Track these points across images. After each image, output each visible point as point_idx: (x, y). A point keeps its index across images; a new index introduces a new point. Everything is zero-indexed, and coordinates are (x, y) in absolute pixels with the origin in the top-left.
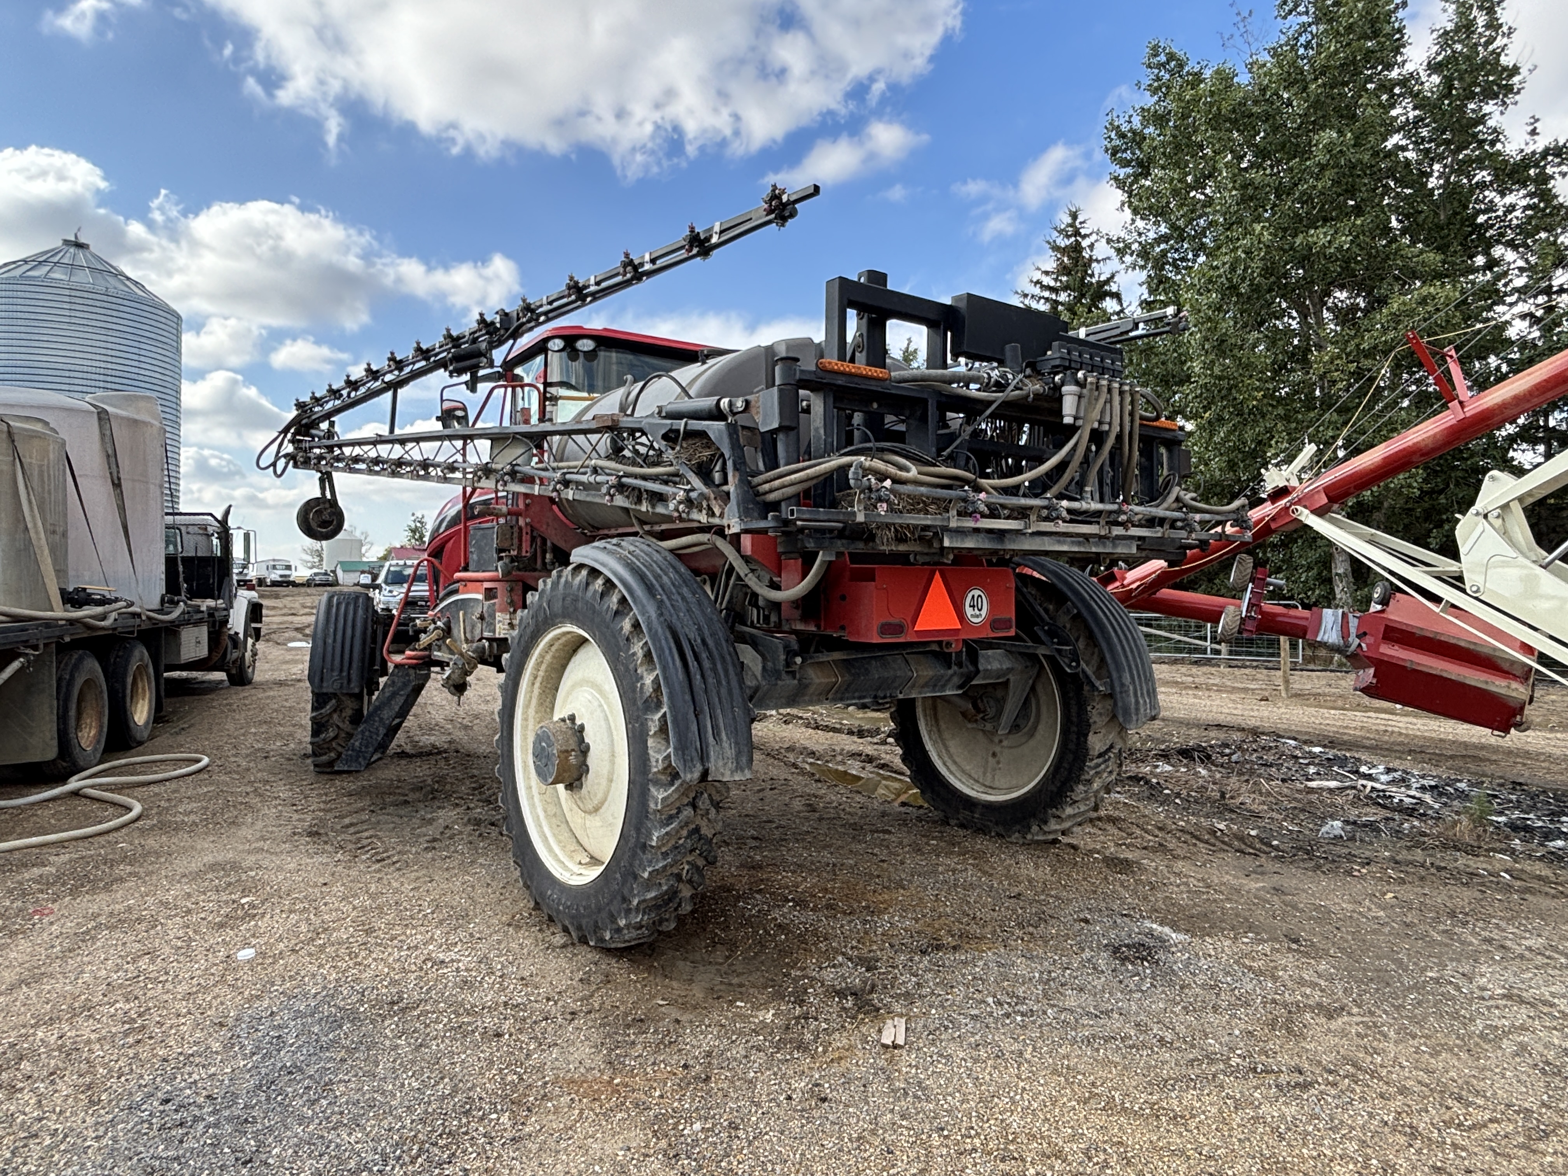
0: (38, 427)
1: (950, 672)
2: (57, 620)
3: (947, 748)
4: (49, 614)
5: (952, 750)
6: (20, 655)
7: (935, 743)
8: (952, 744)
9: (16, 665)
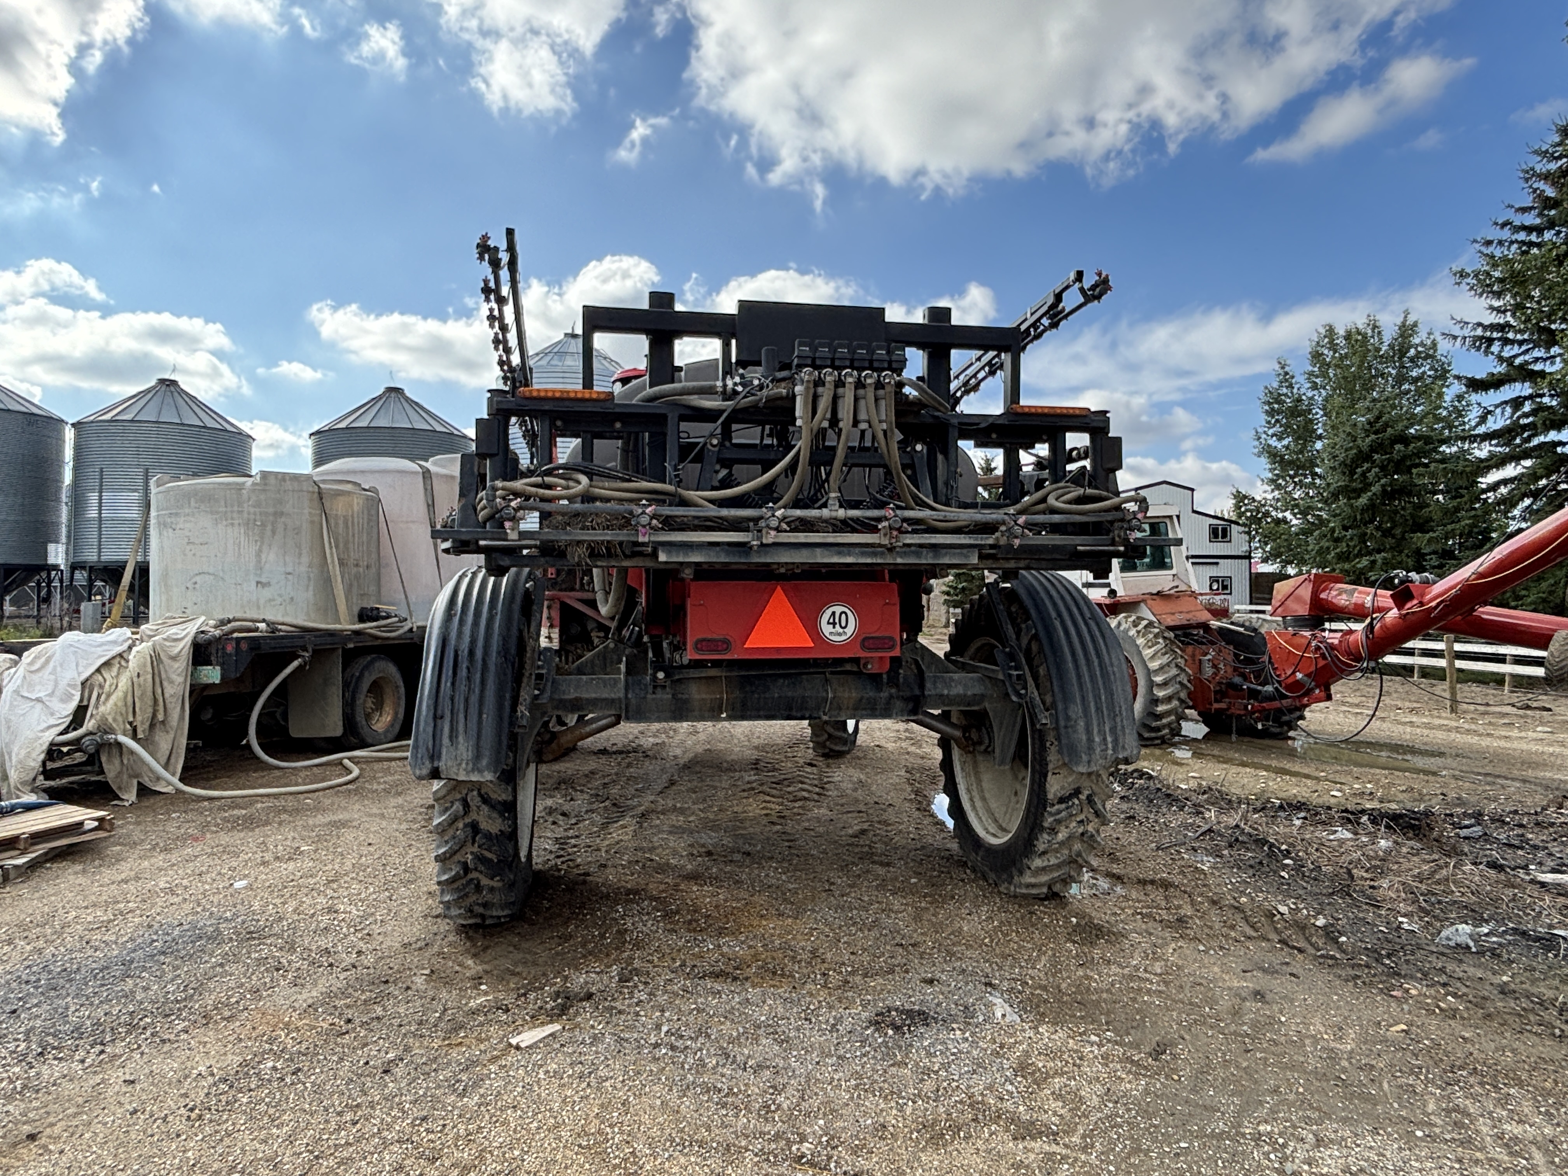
0: (348, 487)
1: (884, 695)
2: (342, 631)
3: (979, 781)
4: (338, 627)
5: (985, 785)
6: (299, 656)
7: (967, 776)
8: (986, 777)
9: (296, 664)
